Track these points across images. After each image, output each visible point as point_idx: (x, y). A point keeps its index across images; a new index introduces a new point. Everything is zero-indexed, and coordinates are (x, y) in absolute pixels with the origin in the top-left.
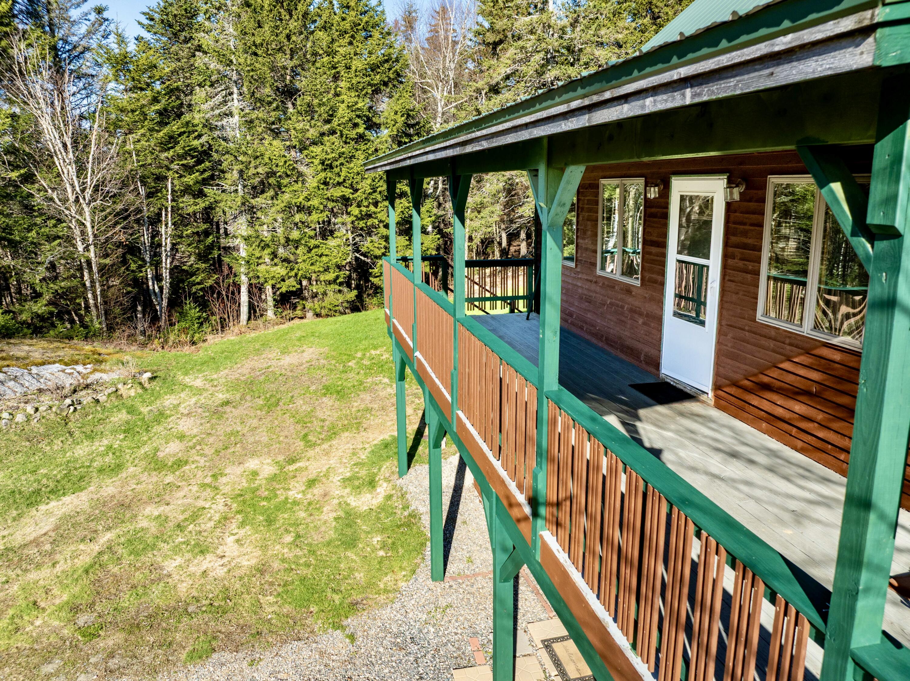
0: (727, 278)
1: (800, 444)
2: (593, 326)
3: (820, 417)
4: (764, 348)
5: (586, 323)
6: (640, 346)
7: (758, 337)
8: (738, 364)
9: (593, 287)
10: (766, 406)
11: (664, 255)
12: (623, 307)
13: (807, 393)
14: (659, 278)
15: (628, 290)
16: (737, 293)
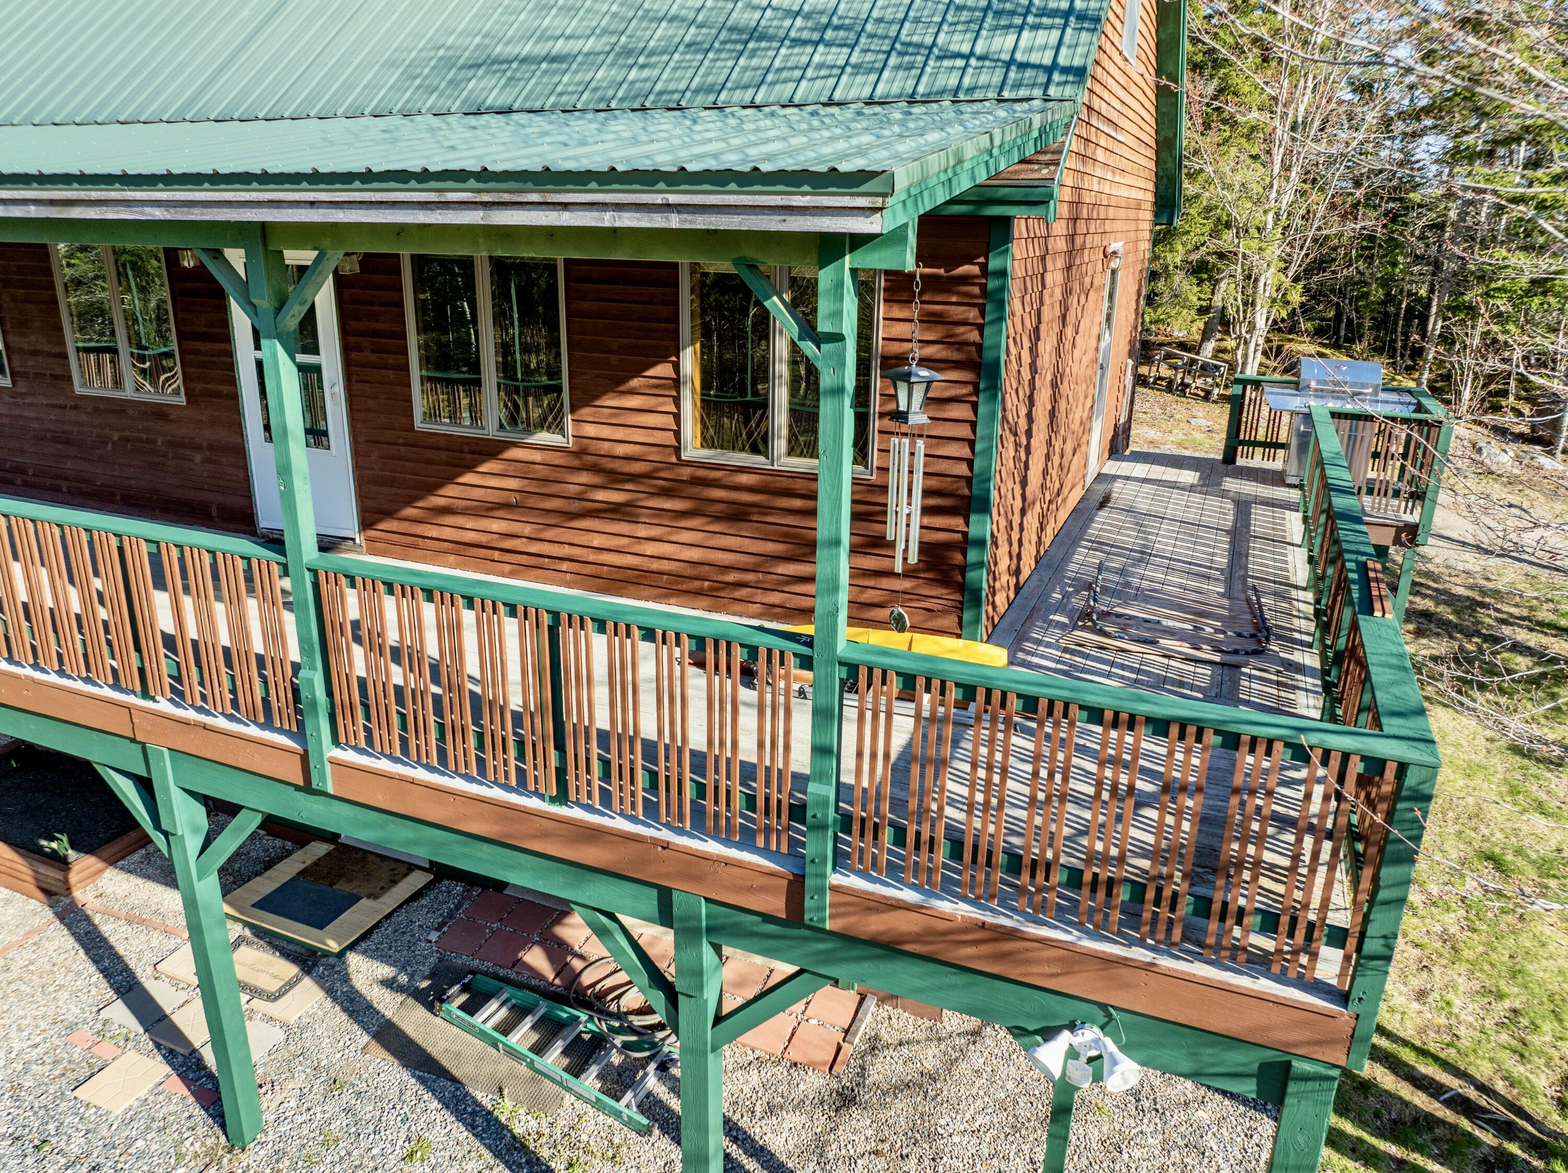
0: (354, 378)
1: (507, 568)
2: (86, 481)
3: (527, 530)
4: (432, 463)
5: (66, 479)
6: (206, 496)
7: (420, 450)
8: (394, 490)
9: (70, 415)
10: (448, 533)
11: (230, 354)
12: (154, 442)
13: (507, 506)
14: (225, 389)
15: (159, 412)
16: (376, 397)
